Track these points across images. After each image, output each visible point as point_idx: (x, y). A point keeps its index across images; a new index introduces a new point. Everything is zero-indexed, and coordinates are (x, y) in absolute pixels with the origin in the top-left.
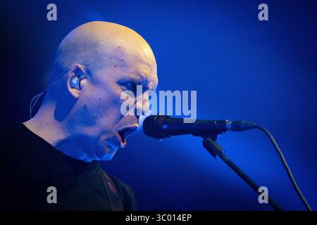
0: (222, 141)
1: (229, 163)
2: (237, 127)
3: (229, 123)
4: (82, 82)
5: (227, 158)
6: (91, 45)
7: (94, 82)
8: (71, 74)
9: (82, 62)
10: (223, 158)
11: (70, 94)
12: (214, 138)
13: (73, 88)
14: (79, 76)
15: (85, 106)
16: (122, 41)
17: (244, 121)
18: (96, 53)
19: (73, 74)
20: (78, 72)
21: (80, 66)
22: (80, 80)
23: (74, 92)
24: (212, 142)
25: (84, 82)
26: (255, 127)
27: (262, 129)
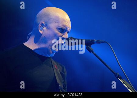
0: (93, 47)
1: (95, 55)
2: (98, 42)
3: (95, 41)
4: (44, 28)
5: (95, 53)
6: (47, 15)
7: (48, 28)
8: (40, 25)
9: (44, 21)
10: (93, 53)
11: (40, 32)
12: (90, 46)
13: (40, 30)
14: (43, 26)
15: (45, 37)
16: (58, 13)
17: (101, 40)
18: (49, 18)
19: (41, 25)
20: (42, 25)
21: (43, 23)
22: (43, 27)
23: (41, 32)
24: (89, 47)
25: (45, 28)
26: (105, 42)
27: (107, 43)
